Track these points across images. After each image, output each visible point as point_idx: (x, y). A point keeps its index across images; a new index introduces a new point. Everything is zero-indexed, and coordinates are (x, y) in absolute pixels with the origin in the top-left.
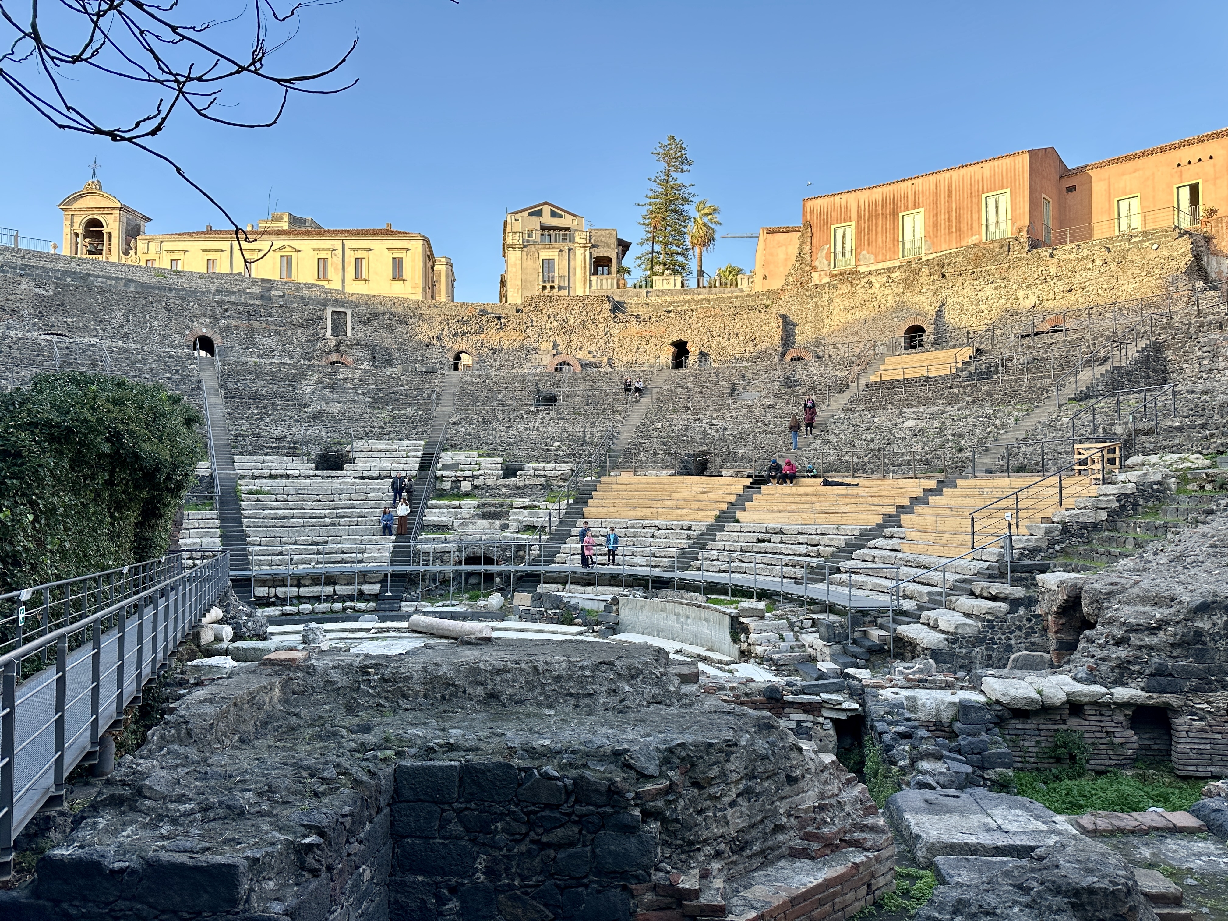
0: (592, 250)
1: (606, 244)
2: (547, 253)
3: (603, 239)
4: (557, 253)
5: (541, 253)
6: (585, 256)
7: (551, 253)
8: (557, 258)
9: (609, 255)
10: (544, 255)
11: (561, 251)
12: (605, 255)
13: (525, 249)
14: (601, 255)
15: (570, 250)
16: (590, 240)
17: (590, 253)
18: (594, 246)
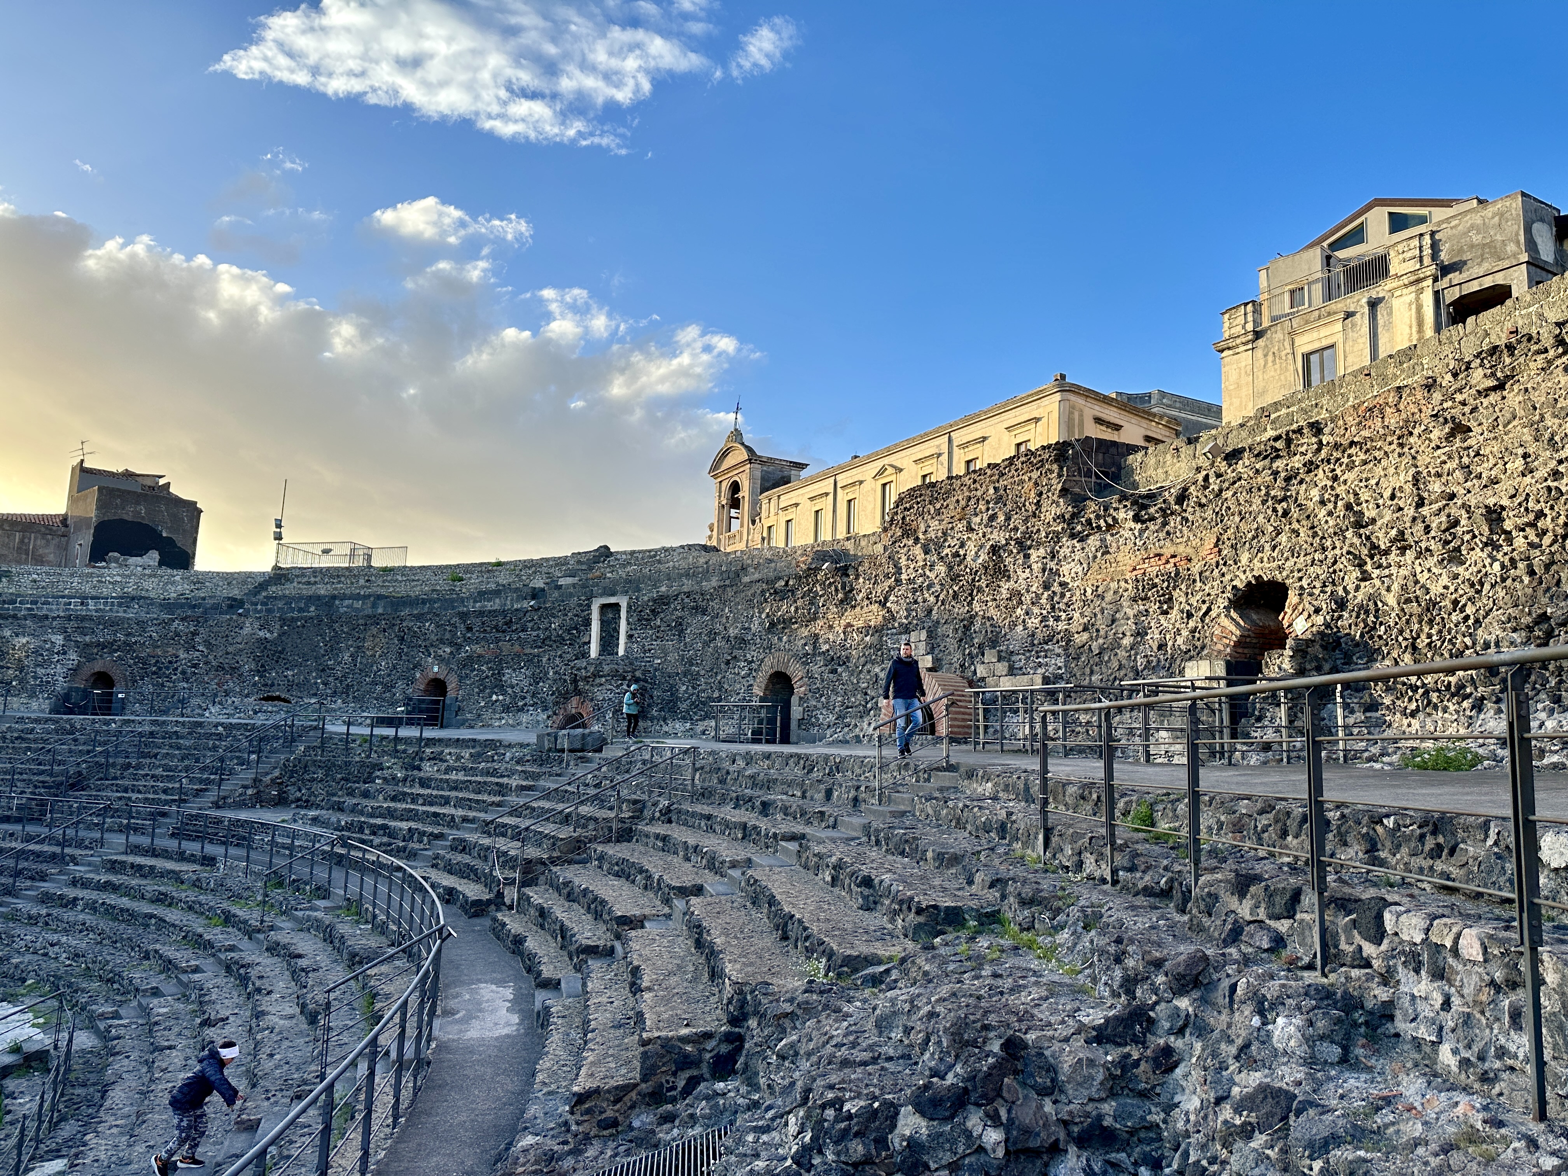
0: (1443, 283)
1: (1491, 250)
2: (1315, 335)
3: (1476, 239)
4: (1339, 326)
5: (1298, 341)
6: (1419, 308)
7: (1324, 332)
8: (1338, 338)
9: (1499, 279)
10: (1306, 342)
11: (1349, 315)
12: (1488, 282)
13: (1261, 342)
14: (1475, 287)
15: (1373, 304)
16: (1434, 256)
17: (1436, 293)
18: (1445, 270)
